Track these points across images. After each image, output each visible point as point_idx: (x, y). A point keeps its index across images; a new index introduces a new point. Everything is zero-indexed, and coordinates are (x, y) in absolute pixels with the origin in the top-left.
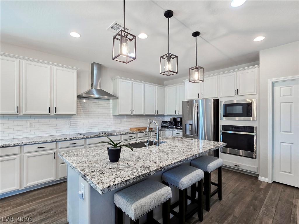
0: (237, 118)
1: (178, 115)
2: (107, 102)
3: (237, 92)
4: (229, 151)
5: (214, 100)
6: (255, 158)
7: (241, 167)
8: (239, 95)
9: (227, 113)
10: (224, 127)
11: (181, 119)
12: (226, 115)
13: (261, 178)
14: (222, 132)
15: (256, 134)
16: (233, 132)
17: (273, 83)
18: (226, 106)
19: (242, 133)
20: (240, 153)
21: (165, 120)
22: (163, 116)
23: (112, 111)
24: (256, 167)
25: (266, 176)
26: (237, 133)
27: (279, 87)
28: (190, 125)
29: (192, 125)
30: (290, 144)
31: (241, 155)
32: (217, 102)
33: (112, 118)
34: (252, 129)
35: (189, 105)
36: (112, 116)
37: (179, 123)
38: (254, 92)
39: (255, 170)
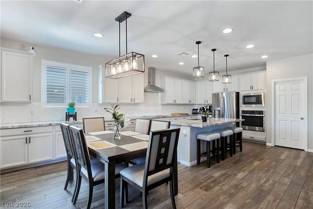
0: (254, 105)
1: (207, 104)
2: (157, 94)
3: (252, 88)
4: (248, 128)
5: (236, 93)
6: (264, 132)
7: (255, 138)
8: (253, 89)
9: (245, 102)
10: (243, 112)
11: (210, 107)
12: (245, 103)
13: (267, 144)
14: (242, 115)
15: (264, 116)
16: (249, 115)
17: (275, 83)
18: (244, 97)
19: (256, 115)
20: (256, 129)
21: (195, 108)
22: (194, 104)
23: (160, 101)
24: (265, 137)
25: (270, 142)
26: (253, 115)
27: (279, 85)
28: (218, 111)
29: (219, 111)
30: (285, 121)
31: (257, 130)
32: (238, 94)
33: (160, 106)
34: (261, 112)
35: (216, 96)
36: (160, 105)
37: (208, 110)
38: (263, 88)
39: (264, 140)
